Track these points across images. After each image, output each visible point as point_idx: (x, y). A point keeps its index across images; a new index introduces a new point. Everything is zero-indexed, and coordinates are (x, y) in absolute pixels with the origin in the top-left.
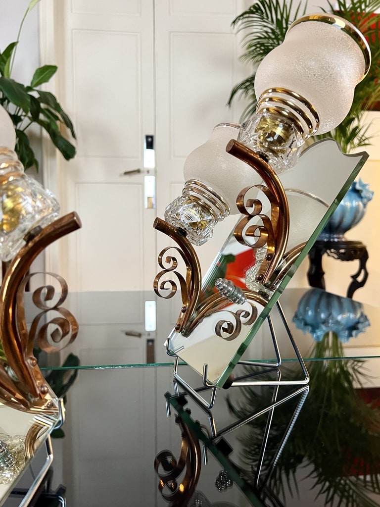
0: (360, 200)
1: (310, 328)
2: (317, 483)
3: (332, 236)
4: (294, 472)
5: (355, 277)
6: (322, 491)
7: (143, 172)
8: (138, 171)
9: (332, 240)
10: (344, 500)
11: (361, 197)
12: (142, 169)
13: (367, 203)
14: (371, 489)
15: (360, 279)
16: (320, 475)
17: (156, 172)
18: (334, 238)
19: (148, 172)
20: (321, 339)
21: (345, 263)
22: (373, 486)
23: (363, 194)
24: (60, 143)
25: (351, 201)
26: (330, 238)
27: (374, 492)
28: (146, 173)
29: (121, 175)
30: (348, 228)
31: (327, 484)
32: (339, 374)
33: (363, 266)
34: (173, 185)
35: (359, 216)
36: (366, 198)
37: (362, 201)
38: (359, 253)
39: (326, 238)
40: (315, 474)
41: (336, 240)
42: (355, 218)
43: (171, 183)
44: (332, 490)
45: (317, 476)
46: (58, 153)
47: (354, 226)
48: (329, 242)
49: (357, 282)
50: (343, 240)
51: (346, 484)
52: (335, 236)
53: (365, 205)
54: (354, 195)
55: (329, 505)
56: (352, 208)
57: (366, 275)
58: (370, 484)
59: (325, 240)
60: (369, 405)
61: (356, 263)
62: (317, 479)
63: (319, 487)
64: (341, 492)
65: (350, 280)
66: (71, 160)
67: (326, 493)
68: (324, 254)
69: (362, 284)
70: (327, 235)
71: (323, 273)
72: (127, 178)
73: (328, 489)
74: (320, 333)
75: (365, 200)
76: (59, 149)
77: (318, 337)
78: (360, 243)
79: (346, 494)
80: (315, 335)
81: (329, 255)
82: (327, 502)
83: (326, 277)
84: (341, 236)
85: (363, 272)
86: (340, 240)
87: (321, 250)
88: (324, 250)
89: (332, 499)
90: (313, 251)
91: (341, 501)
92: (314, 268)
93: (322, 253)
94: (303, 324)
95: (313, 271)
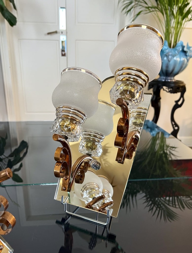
0: (185, 57)
1: (149, 130)
2: (145, 202)
3: (167, 78)
5: (177, 102)
6: (148, 206)
7: (59, 33)
8: (56, 32)
9: (167, 80)
10: (158, 209)
11: (186, 56)
12: (58, 31)
13: (189, 59)
14: (172, 205)
15: (180, 103)
16: (147, 199)
17: (67, 33)
18: (168, 79)
19: (62, 33)
20: (155, 135)
21: (172, 94)
22: (172, 204)
23: (187, 54)
24: (7, 15)
25: (180, 58)
26: (166, 79)
27: (173, 206)
28: (61, 33)
29: (45, 35)
30: (177, 74)
31: (151, 202)
32: (162, 154)
33: (182, 96)
34: (77, 41)
35: (184, 66)
36: (189, 56)
37: (186, 58)
38: (181, 88)
39: (164, 79)
40: (145, 198)
41: (169, 81)
42: (181, 67)
43: (76, 40)
44: (153, 205)
45: (146, 199)
46: (6, 22)
47: (181, 72)
48: (165, 82)
49: (178, 104)
50: (173, 81)
51: (160, 201)
52: (169, 78)
53: (188, 60)
54: (183, 54)
55: (151, 211)
56: (180, 61)
57: (183, 101)
58: (171, 203)
59: (163, 80)
60: (175, 169)
61: (179, 94)
62: (145, 200)
63: (146, 204)
64: (157, 206)
65: (174, 103)
66: (14, 26)
67: (150, 206)
68: (161, 89)
69: (180, 106)
70: (165, 78)
71: (160, 99)
72: (49, 36)
73: (151, 205)
74: (154, 133)
75: (188, 57)
76: (6, 19)
77: (153, 134)
78: (182, 83)
79: (159, 206)
80: (152, 133)
81: (164, 90)
82: (150, 210)
83: (161, 100)
84: (172, 78)
85: (182, 99)
86: (171, 81)
87: (160, 87)
88: (161, 86)
89: (152, 209)
90: (156, 87)
91: (156, 209)
92: (155, 97)
93: (160, 88)
94: (146, 127)
95: (154, 99)
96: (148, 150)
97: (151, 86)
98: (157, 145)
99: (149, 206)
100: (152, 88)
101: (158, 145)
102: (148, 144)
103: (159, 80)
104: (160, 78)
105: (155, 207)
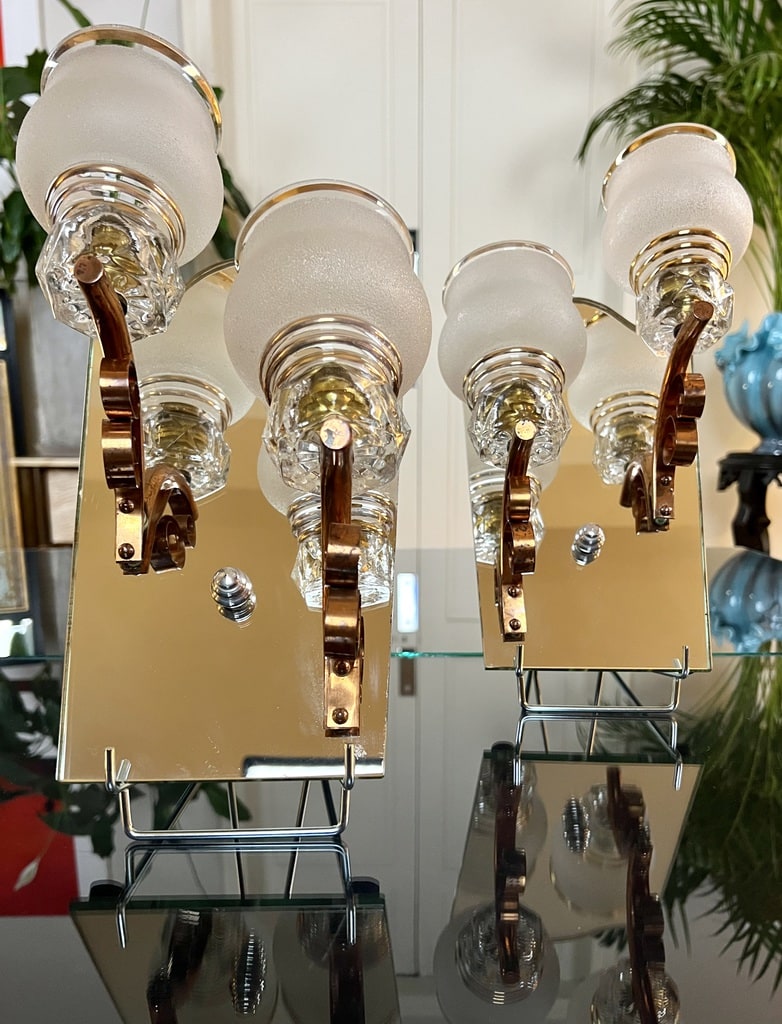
1: (731, 632)
2: (730, 922)
4: (683, 902)
6: (739, 936)
10: (778, 956)
16: (734, 908)
20: (753, 653)
31: (748, 925)
39: (777, 447)
40: (725, 907)
44: (756, 936)
45: (729, 910)
55: (749, 960)
59: (777, 453)
63: (734, 927)
64: (772, 941)
67: (745, 941)
68: (770, 481)
70: (780, 442)
71: (768, 523)
73: (751, 932)
74: (751, 642)
77: (747, 650)
80: (740, 647)
81: (780, 484)
82: (745, 955)
83: (771, 529)
87: (765, 475)
88: (771, 473)
89: (756, 950)
90: (748, 476)
91: (770, 957)
92: (747, 512)
93: (766, 480)
94: (717, 623)
95: (745, 518)
96: (728, 706)
97: (730, 476)
98: (765, 686)
99: (744, 936)
100: (735, 480)
101: (768, 690)
102: (727, 684)
103: (762, 451)
104: (762, 445)
105: (767, 946)
